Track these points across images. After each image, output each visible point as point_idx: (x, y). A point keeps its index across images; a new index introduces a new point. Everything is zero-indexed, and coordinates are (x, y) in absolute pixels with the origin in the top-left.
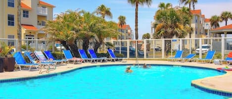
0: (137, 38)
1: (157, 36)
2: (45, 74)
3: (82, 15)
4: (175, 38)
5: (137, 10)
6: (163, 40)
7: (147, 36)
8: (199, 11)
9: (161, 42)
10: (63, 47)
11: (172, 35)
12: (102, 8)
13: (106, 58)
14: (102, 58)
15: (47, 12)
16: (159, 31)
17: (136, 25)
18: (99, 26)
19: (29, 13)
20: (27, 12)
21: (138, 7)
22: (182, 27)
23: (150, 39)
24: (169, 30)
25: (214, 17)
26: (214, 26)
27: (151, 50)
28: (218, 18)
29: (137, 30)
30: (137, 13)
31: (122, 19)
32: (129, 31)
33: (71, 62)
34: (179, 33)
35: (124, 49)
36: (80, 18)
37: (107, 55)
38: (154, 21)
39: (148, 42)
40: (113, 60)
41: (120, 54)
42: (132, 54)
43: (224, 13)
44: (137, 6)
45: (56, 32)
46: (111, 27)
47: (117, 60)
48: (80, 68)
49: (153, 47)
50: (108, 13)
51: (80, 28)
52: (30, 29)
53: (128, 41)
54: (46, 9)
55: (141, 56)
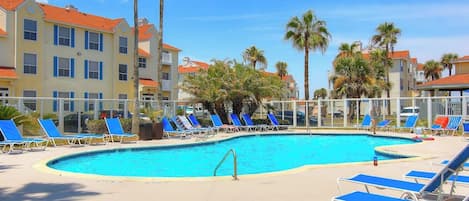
0: (307, 97)
1: (336, 95)
2: (201, 141)
3: (232, 66)
4: (363, 98)
5: (307, 57)
6: (344, 101)
7: (322, 94)
8: (406, 53)
9: (343, 104)
10: (206, 111)
11: (358, 93)
12: (252, 51)
13: (265, 126)
14: (261, 126)
15: (171, 59)
16: (340, 87)
17: (306, 80)
18: (256, 82)
19: (147, 61)
20: (144, 60)
21: (309, 54)
22: (374, 81)
23: (326, 99)
24: (354, 86)
25: (429, 63)
26: (430, 78)
27: (328, 116)
28: (437, 64)
29: (307, 86)
30: (307, 63)
31: (282, 68)
32: (292, 85)
33: (221, 130)
34: (368, 90)
35: (289, 114)
36: (231, 71)
37: (267, 122)
38: (332, 73)
39: (323, 103)
40: (275, 129)
41: (283, 120)
42: (301, 120)
43: (445, 56)
44: (307, 52)
45: (198, 91)
46: (272, 83)
47: (281, 129)
48: (237, 137)
49: (331, 111)
50: (261, 58)
51: (232, 85)
52: (149, 84)
53: (294, 102)
54: (170, 54)
55: (313, 123)
